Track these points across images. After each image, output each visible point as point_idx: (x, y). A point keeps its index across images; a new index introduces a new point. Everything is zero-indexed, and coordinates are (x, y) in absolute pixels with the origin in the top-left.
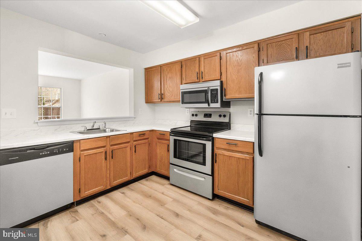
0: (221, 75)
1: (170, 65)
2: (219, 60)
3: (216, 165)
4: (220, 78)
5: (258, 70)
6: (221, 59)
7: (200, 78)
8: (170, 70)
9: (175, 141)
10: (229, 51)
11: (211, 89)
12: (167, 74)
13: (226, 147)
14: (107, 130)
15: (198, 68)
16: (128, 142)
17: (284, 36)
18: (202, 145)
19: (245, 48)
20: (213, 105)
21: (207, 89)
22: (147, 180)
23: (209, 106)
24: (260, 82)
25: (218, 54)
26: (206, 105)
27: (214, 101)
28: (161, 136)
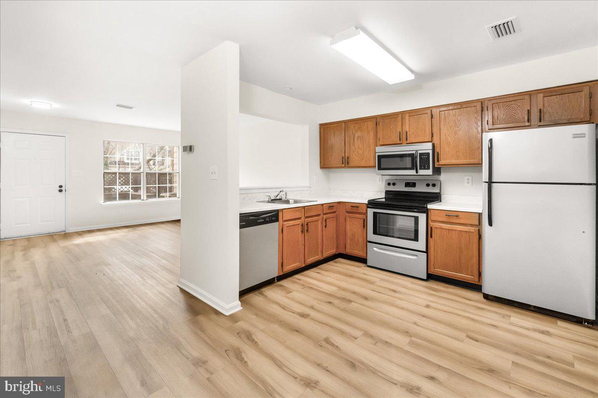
0: (432, 137)
1: (359, 122)
2: (430, 119)
3: (431, 241)
4: (431, 140)
5: (487, 136)
6: (432, 118)
7: (403, 139)
8: (359, 128)
9: (375, 214)
10: (443, 109)
11: (420, 153)
12: (354, 132)
13: (445, 219)
14: (291, 201)
15: (400, 127)
16: (319, 215)
17: (513, 95)
18: (413, 219)
19: (465, 106)
20: (421, 172)
21: (414, 152)
22: (336, 262)
23: (417, 172)
24: (490, 149)
25: (429, 112)
26: (413, 172)
27: (425, 166)
28: (354, 209)
